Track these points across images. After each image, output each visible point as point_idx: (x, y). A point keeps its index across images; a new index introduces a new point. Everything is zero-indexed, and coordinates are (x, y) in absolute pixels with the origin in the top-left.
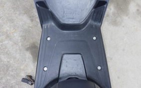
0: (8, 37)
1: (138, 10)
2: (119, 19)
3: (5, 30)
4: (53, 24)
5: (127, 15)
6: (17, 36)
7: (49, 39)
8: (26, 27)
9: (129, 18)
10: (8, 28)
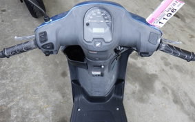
0: (41, 111)
1: (164, 88)
2: (145, 96)
3: (39, 105)
4: (83, 97)
5: (153, 93)
6: (49, 110)
7: (79, 110)
8: (57, 103)
9: (155, 95)
10: (42, 103)
